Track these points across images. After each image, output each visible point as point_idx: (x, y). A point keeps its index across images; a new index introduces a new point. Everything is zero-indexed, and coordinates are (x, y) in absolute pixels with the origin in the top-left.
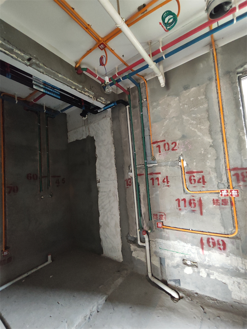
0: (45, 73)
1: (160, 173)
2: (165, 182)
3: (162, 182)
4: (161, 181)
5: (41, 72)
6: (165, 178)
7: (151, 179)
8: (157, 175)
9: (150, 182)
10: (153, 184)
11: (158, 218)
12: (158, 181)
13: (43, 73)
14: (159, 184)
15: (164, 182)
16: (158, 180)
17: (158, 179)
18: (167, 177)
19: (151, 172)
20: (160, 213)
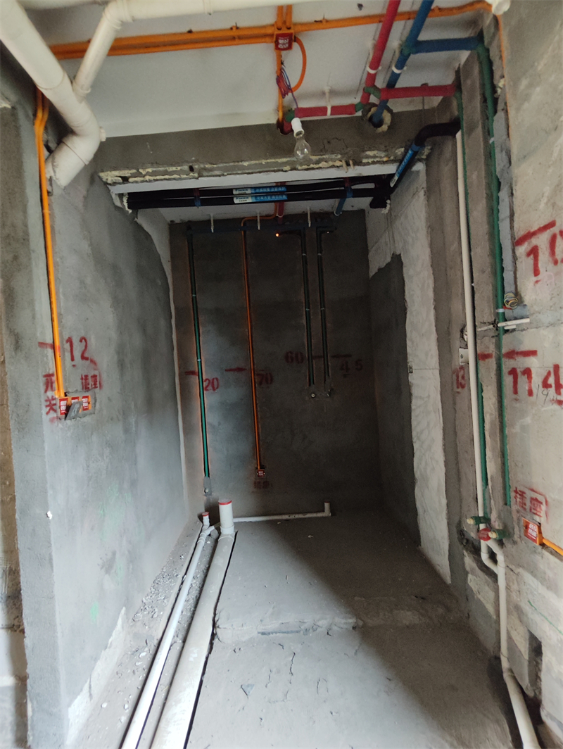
0: (225, 174)
1: (534, 353)
2: (550, 386)
3: (541, 386)
4: (537, 380)
5: (220, 176)
6: (549, 373)
7: (510, 373)
8: (527, 359)
9: (508, 380)
10: (516, 392)
11: (527, 507)
12: (530, 382)
13: (223, 175)
14: (530, 393)
15: (546, 385)
16: (530, 377)
17: (528, 372)
18: (557, 368)
19: (511, 348)
20: (533, 490)
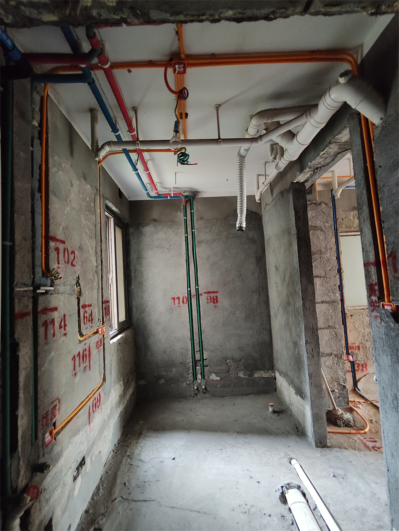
1: (56, 309)
3: (58, 328)
4: (57, 325)
6: (62, 319)
8: (53, 313)
9: (41, 330)
10: (46, 338)
11: (49, 420)
12: (54, 328)
14: (54, 334)
15: (61, 327)
16: (54, 325)
18: (65, 315)
19: (45, 306)
20: (53, 402)
